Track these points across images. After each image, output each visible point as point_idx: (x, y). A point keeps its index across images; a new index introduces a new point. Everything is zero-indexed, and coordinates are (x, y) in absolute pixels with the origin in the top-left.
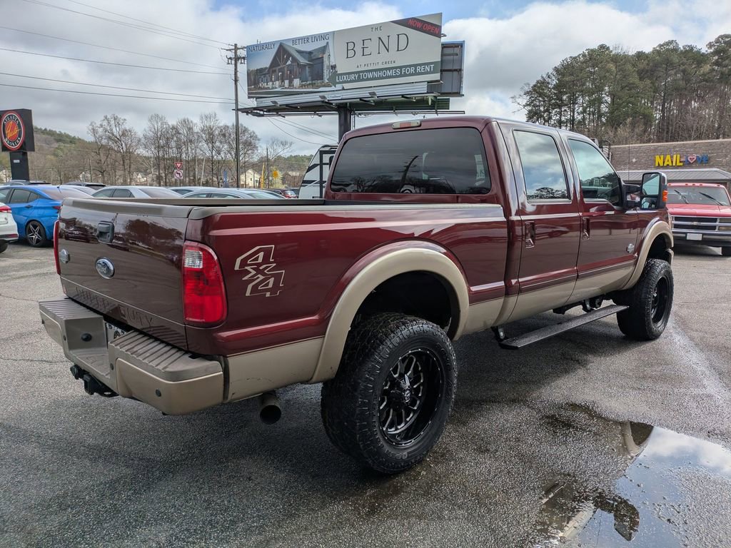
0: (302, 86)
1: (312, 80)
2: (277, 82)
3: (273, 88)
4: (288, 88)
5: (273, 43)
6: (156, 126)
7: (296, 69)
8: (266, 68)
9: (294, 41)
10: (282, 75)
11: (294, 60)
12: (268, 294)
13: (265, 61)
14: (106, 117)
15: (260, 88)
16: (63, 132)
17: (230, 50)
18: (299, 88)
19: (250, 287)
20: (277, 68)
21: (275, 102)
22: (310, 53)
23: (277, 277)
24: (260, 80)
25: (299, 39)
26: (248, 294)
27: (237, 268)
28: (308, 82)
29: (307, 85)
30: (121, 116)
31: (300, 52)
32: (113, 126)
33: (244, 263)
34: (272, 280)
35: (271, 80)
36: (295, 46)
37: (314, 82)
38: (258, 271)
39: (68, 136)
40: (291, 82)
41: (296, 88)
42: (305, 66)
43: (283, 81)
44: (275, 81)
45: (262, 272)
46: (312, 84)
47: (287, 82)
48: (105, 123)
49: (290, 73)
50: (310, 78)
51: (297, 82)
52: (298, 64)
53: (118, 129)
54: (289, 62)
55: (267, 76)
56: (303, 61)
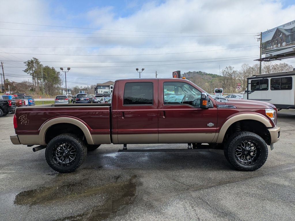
0: (286, 45)
1: (292, 42)
2: (275, 45)
3: (273, 48)
4: (280, 47)
5: (274, 29)
6: (244, 68)
7: (284, 38)
8: (270, 40)
9: (284, 26)
10: (277, 42)
11: (284, 34)
12: (26, 124)
13: (270, 38)
14: (227, 67)
15: (267, 49)
16: (215, 74)
17: (259, 35)
18: (285, 46)
19: (22, 122)
20: (275, 40)
21: (271, 55)
22: (292, 29)
23: (27, 121)
24: (267, 46)
25: (286, 24)
26: (21, 124)
27: (19, 119)
28: (290, 43)
29: (289, 44)
30: (232, 66)
31: (286, 30)
32: (229, 70)
33: (21, 118)
34: (26, 121)
35: (272, 45)
36: (284, 28)
37: (293, 42)
38: (23, 120)
39: (217, 75)
40: (281, 44)
41: (283, 47)
42: (288, 36)
43: (277, 44)
44: (274, 45)
45: (24, 120)
46: (292, 43)
47: (279, 45)
48: (226, 69)
49: (281, 41)
50: (291, 41)
51: (284, 44)
52: (285, 36)
53: (231, 71)
54: (281, 36)
55: (270, 43)
56: (287, 33)
